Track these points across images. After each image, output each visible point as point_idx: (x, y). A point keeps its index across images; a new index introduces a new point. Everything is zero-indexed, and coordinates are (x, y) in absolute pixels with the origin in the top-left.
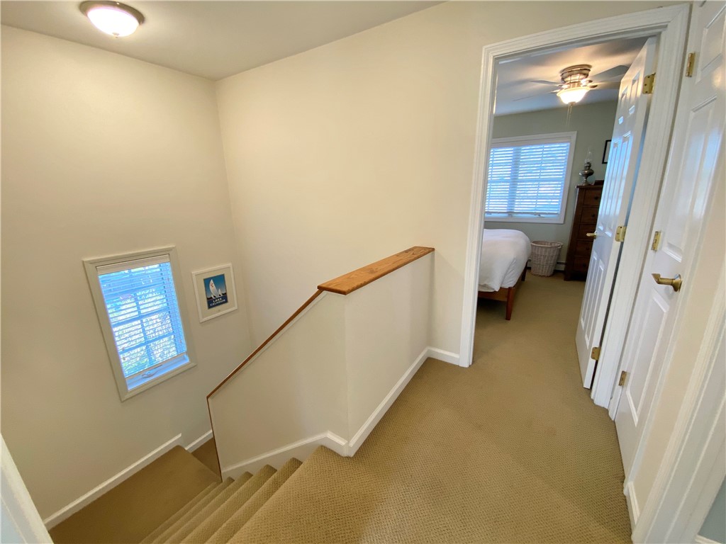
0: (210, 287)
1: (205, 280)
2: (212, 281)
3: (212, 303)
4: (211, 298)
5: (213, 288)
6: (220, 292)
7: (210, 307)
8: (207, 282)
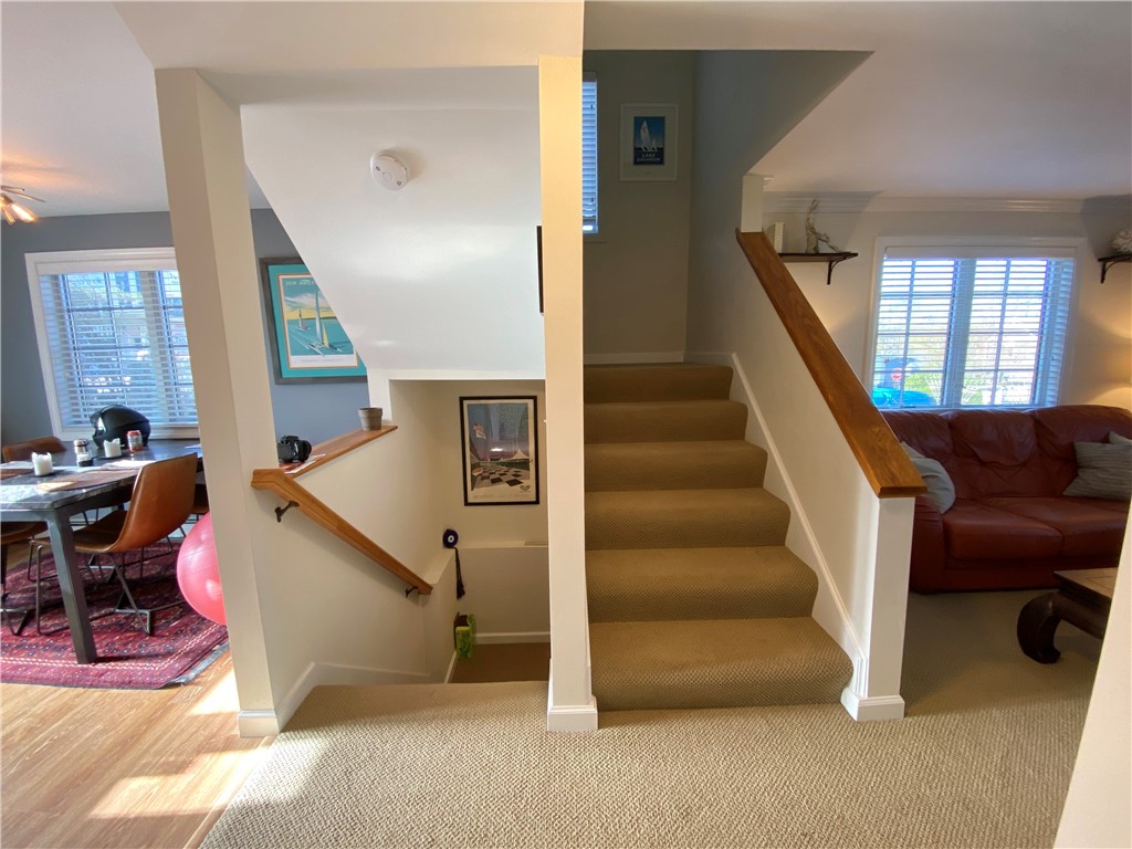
0: (642, 132)
1: (635, 118)
2: (645, 124)
3: (641, 156)
4: (640, 149)
5: (645, 134)
6: (655, 145)
7: (636, 163)
8: (638, 122)
